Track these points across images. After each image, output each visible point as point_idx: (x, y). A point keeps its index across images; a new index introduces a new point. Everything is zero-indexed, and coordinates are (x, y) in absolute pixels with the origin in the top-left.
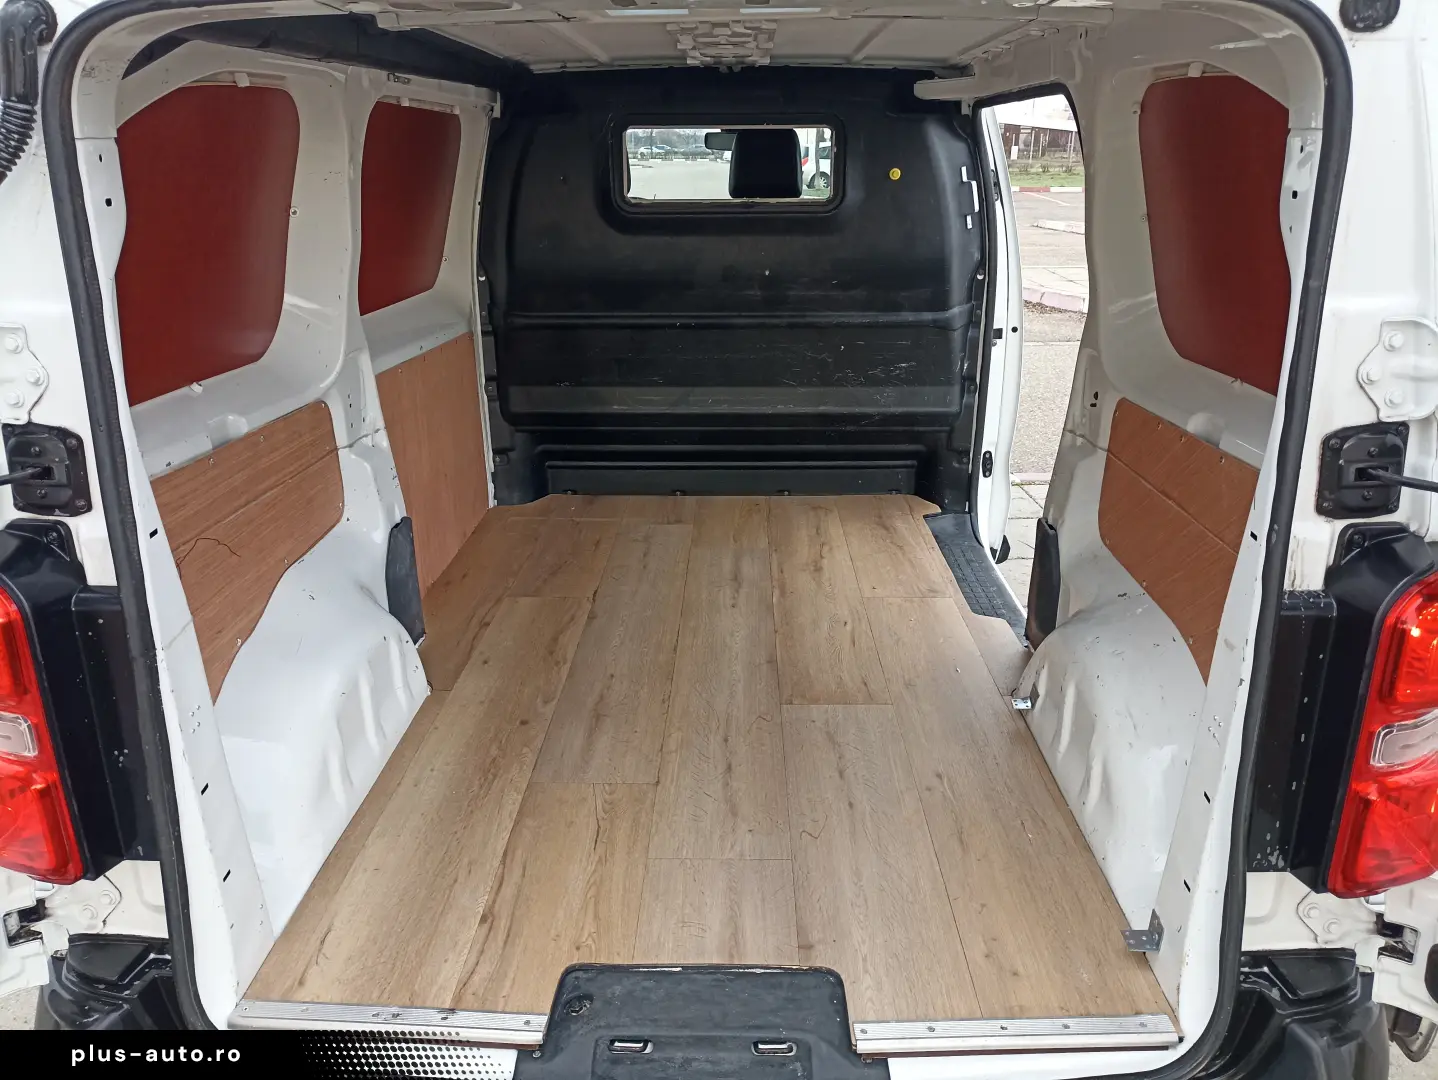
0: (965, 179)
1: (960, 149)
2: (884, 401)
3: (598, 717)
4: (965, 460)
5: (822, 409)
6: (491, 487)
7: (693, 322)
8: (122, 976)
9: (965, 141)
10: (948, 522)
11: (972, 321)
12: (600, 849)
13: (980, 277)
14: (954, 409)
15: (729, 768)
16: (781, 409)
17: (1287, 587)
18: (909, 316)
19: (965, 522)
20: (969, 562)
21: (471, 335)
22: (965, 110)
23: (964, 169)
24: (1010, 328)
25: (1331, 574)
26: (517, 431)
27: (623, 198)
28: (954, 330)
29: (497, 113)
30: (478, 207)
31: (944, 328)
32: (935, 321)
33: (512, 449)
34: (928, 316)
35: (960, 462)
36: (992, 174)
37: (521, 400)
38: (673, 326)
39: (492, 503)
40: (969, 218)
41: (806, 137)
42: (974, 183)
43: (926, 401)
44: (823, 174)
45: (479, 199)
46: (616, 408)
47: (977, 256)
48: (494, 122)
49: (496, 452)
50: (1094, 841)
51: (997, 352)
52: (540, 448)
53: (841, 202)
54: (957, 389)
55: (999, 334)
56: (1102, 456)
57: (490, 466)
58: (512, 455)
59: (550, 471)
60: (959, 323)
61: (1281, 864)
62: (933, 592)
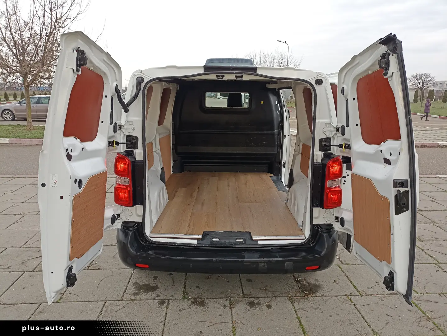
0: (277, 104)
1: (275, 98)
2: (261, 150)
3: (203, 204)
4: (279, 164)
5: (247, 152)
6: (172, 169)
7: (219, 132)
8: (133, 226)
9: (277, 96)
10: (275, 178)
11: (279, 133)
12: (207, 219)
13: (281, 124)
14: (276, 152)
15: (230, 210)
16: (237, 152)
17: (315, 161)
18: (265, 132)
19: (279, 178)
20: (279, 185)
21: (170, 135)
22: (277, 90)
23: (277, 102)
24: (288, 135)
25: (322, 160)
26: (179, 156)
27: (205, 106)
28: (276, 135)
29: (178, 89)
30: (173, 108)
31: (273, 135)
32: (271, 133)
33: (177, 161)
34: (270, 132)
35: (278, 164)
36: (283, 103)
37: (180, 149)
38: (215, 133)
39: (172, 173)
40: (278, 112)
41: (243, 94)
42: (279, 105)
43: (269, 151)
44: (246, 103)
45: (173, 106)
46: (201, 151)
47: (280, 119)
48: (177, 90)
49: (173, 161)
50: (296, 218)
51: (285, 141)
52: (183, 161)
53: (251, 108)
54: (276, 148)
55: (285, 136)
56: (300, 155)
57: (172, 165)
58: (177, 162)
59: (185, 166)
60: (276, 134)
61: (318, 206)
62: (271, 188)
